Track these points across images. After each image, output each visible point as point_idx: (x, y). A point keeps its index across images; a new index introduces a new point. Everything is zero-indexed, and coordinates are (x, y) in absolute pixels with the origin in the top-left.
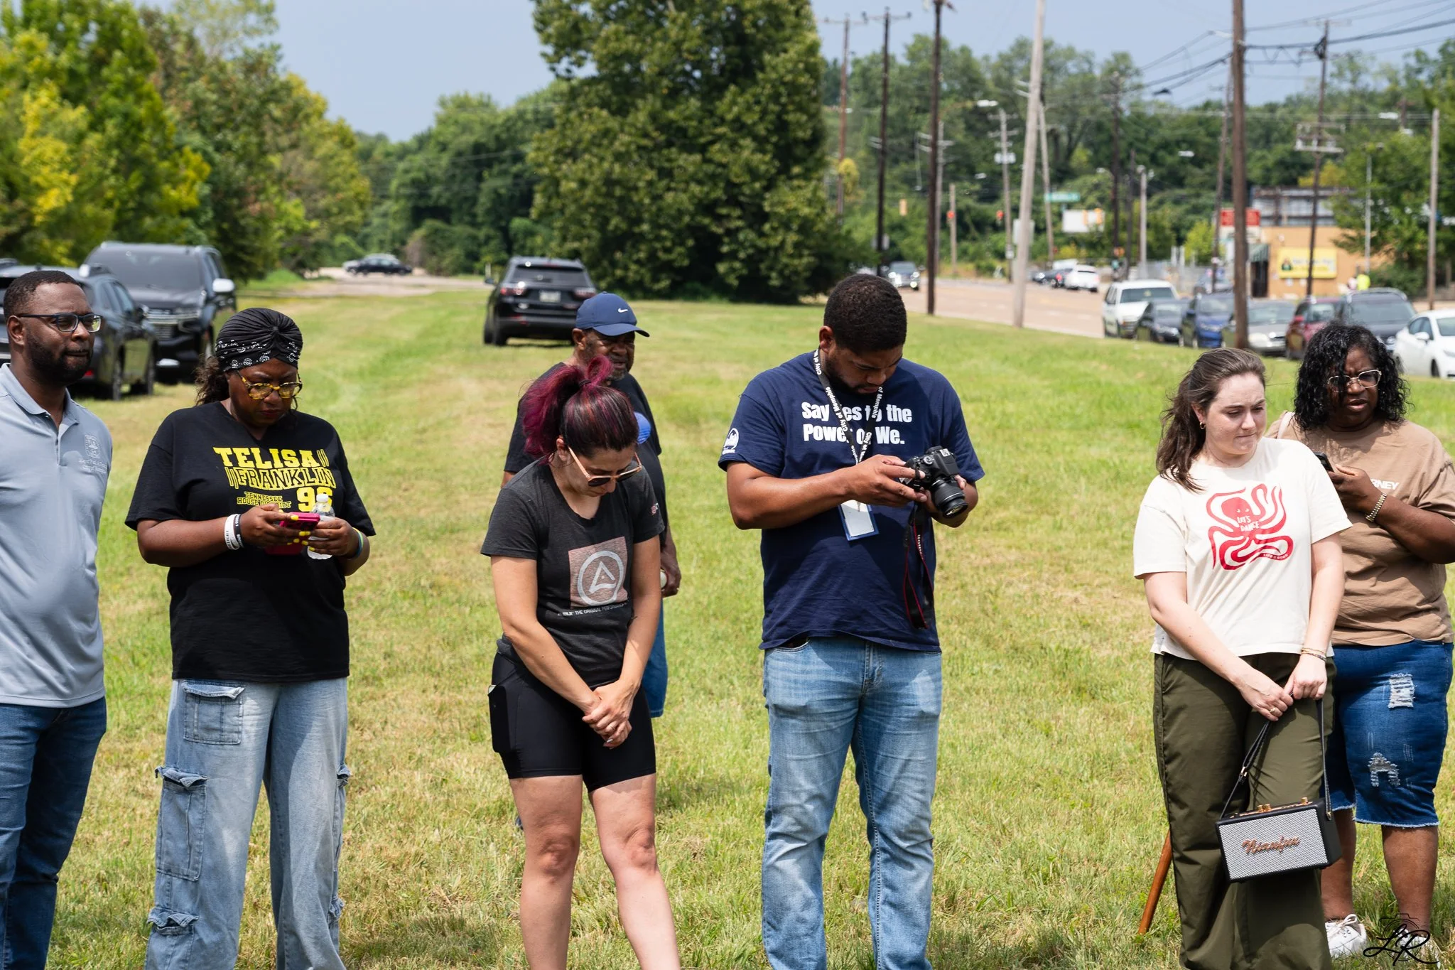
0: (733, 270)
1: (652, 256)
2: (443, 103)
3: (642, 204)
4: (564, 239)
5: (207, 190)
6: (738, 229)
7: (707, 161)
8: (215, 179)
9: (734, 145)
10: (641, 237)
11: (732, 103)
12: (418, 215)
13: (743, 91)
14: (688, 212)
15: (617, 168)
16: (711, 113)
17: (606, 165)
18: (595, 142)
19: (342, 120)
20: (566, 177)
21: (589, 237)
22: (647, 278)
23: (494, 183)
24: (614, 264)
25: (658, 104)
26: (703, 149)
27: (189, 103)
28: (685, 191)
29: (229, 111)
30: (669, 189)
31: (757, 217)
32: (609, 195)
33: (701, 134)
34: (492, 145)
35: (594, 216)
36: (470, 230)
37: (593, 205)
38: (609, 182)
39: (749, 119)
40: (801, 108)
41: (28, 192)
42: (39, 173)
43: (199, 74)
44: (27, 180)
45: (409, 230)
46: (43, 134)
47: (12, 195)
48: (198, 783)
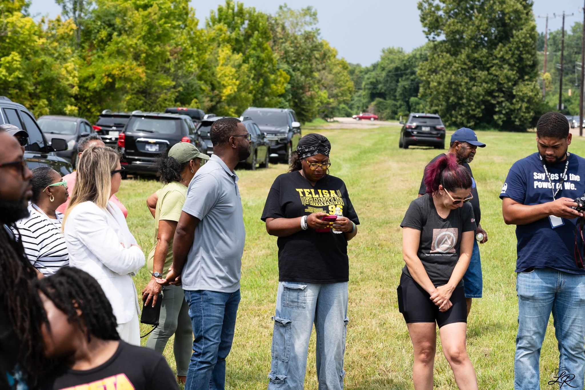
0: (500, 118)
1: (467, 112)
2: (383, 51)
3: (463, 91)
4: (432, 106)
5: (289, 86)
6: (502, 102)
7: (489, 74)
8: (292, 82)
9: (501, 67)
10: (463, 104)
11: (500, 51)
12: (373, 96)
13: (504, 45)
14: (482, 95)
15: (453, 77)
16: (492, 55)
17: (449, 76)
18: (444, 67)
19: (344, 58)
20: (432, 81)
22: (465, 122)
23: (404, 83)
24: (451, 116)
25: (470, 51)
26: (488, 69)
27: (283, 52)
28: (481, 86)
29: (298, 55)
30: (474, 85)
31: (510, 97)
32: (450, 88)
33: (488, 63)
34: (402, 68)
35: (444, 96)
36: (393, 102)
37: (443, 92)
38: (450, 83)
39: (507, 57)
40: (528, 52)
41: (219, 88)
42: (224, 80)
43: (286, 40)
44: (219, 83)
45: (369, 102)
46: (227, 65)
47: (213, 88)
48: (289, 323)
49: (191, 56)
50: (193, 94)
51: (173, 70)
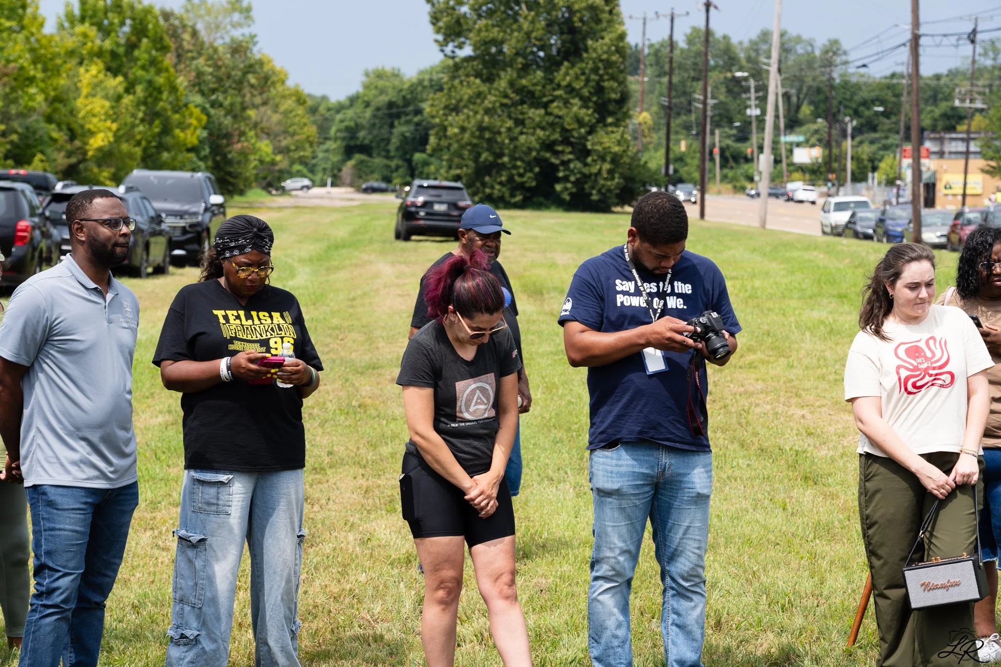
0: (566, 189)
1: (511, 179)
2: (367, 74)
3: (503, 144)
4: (450, 167)
5: (205, 134)
6: (570, 161)
7: (548, 114)
8: (211, 126)
9: (566, 103)
10: (503, 166)
11: (565, 74)
12: (349, 151)
13: (573, 65)
14: (536, 149)
15: (486, 119)
16: (551, 81)
17: (479, 117)
18: (471, 101)
19: (297, 85)
20: (451, 125)
22: (507, 195)
23: (402, 129)
24: (484, 185)
25: (515, 75)
26: (546, 106)
27: (193, 74)
28: (533, 134)
29: (220, 80)
30: (522, 133)
31: (583, 153)
32: (481, 137)
33: (544, 96)
34: (400, 103)
35: (470, 151)
36: (385, 161)
37: (470, 144)
38: (481, 128)
39: (577, 85)
40: (613, 78)
41: (83, 135)
42: (90, 122)
43: (200, 54)
44: (82, 127)
45: (344, 161)
46: (94, 96)
47: (73, 135)
48: (201, 541)
49: (32, 80)
50: (36, 146)
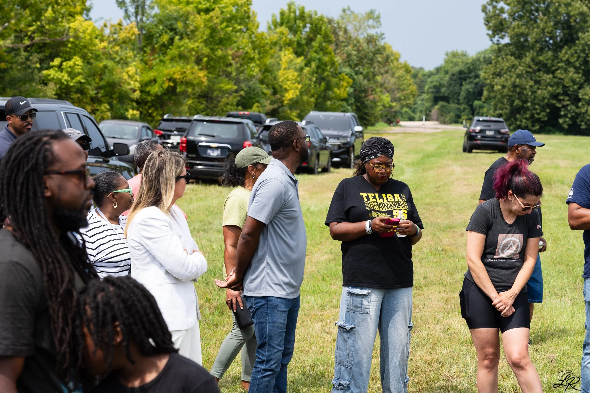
0: (565, 122)
1: (532, 116)
2: (447, 55)
3: (527, 95)
4: (496, 109)
5: (352, 90)
6: (568, 105)
7: (555, 77)
8: (355, 86)
9: (566, 70)
10: (528, 107)
11: (565, 54)
12: (436, 100)
13: (570, 48)
14: (547, 98)
15: (518, 80)
16: (557, 58)
17: (513, 79)
18: (509, 70)
19: (406, 62)
20: (497, 84)
21: (506, 108)
22: (530, 125)
23: (467, 87)
24: (516, 119)
25: (535, 54)
26: (553, 72)
27: (345, 55)
28: (545, 89)
29: (361, 59)
30: (539, 89)
31: (576, 100)
32: (514, 91)
33: (553, 66)
34: (466, 71)
35: (508, 100)
36: (458, 106)
37: (508, 95)
38: (515, 86)
39: (572, 60)
41: (281, 91)
42: (286, 84)
43: (349, 44)
44: (281, 87)
45: (433, 106)
46: (289, 69)
47: (275, 93)
48: (352, 328)
49: (252, 59)
50: (254, 98)
51: (234, 74)
